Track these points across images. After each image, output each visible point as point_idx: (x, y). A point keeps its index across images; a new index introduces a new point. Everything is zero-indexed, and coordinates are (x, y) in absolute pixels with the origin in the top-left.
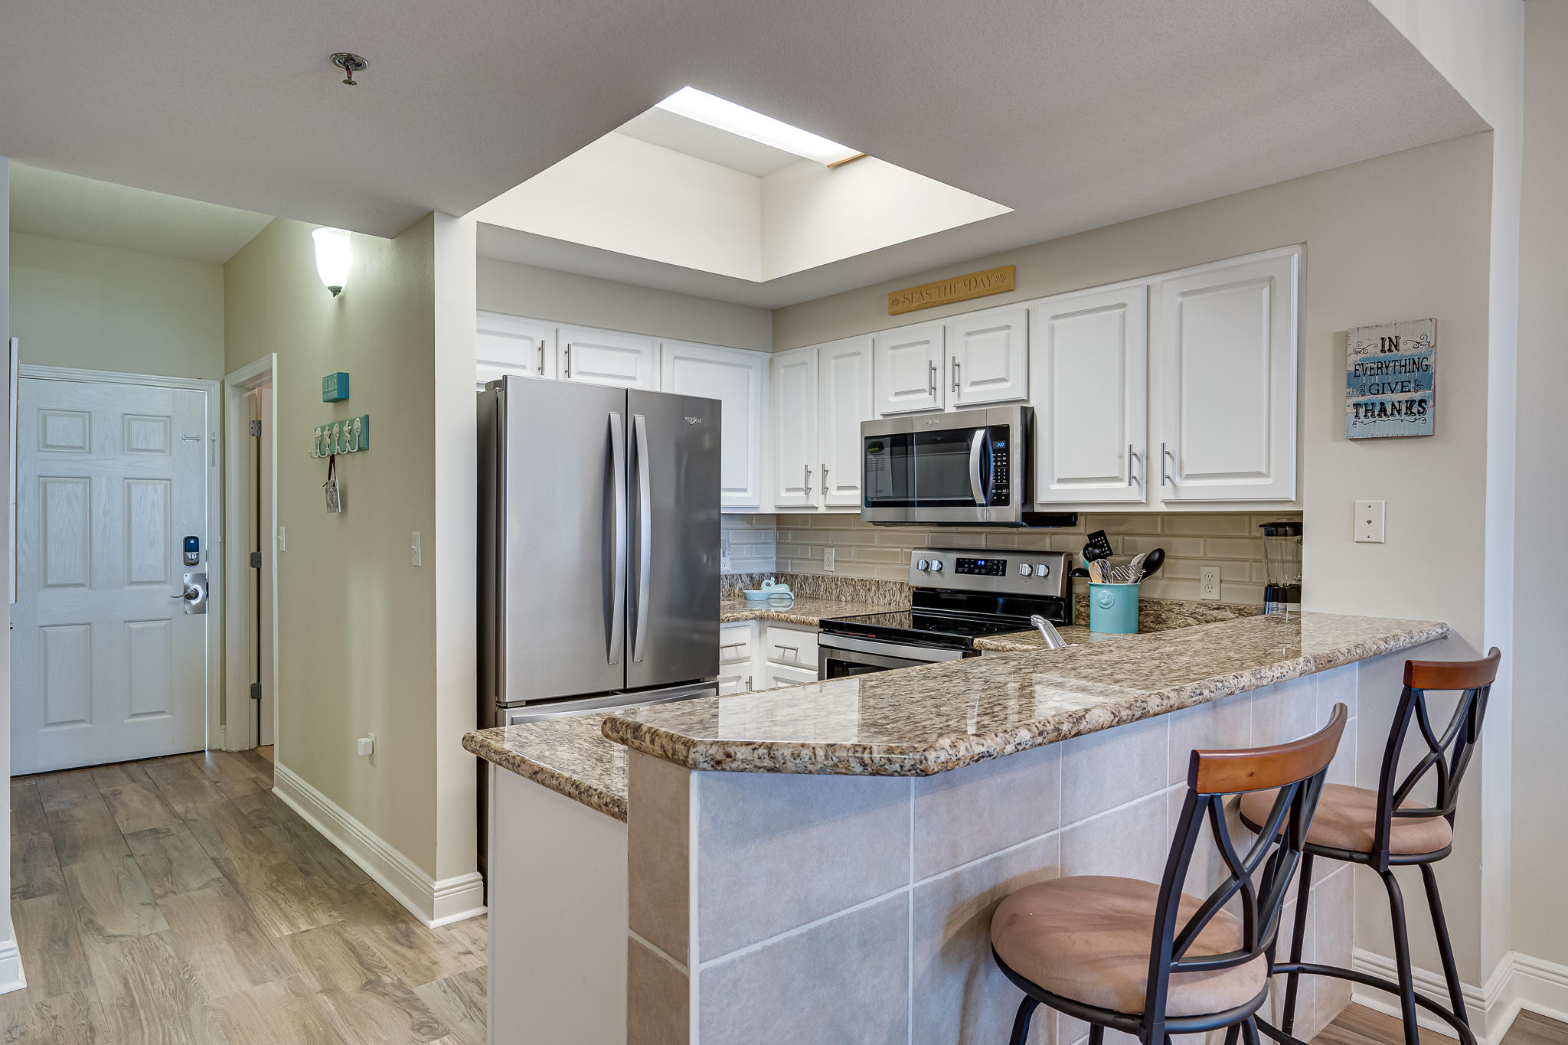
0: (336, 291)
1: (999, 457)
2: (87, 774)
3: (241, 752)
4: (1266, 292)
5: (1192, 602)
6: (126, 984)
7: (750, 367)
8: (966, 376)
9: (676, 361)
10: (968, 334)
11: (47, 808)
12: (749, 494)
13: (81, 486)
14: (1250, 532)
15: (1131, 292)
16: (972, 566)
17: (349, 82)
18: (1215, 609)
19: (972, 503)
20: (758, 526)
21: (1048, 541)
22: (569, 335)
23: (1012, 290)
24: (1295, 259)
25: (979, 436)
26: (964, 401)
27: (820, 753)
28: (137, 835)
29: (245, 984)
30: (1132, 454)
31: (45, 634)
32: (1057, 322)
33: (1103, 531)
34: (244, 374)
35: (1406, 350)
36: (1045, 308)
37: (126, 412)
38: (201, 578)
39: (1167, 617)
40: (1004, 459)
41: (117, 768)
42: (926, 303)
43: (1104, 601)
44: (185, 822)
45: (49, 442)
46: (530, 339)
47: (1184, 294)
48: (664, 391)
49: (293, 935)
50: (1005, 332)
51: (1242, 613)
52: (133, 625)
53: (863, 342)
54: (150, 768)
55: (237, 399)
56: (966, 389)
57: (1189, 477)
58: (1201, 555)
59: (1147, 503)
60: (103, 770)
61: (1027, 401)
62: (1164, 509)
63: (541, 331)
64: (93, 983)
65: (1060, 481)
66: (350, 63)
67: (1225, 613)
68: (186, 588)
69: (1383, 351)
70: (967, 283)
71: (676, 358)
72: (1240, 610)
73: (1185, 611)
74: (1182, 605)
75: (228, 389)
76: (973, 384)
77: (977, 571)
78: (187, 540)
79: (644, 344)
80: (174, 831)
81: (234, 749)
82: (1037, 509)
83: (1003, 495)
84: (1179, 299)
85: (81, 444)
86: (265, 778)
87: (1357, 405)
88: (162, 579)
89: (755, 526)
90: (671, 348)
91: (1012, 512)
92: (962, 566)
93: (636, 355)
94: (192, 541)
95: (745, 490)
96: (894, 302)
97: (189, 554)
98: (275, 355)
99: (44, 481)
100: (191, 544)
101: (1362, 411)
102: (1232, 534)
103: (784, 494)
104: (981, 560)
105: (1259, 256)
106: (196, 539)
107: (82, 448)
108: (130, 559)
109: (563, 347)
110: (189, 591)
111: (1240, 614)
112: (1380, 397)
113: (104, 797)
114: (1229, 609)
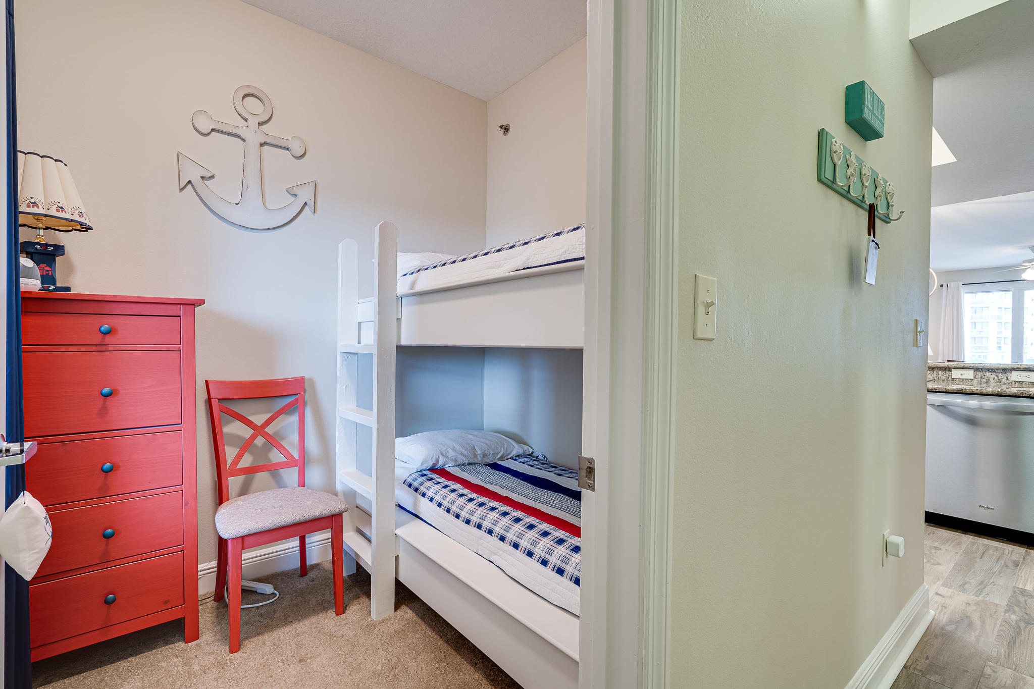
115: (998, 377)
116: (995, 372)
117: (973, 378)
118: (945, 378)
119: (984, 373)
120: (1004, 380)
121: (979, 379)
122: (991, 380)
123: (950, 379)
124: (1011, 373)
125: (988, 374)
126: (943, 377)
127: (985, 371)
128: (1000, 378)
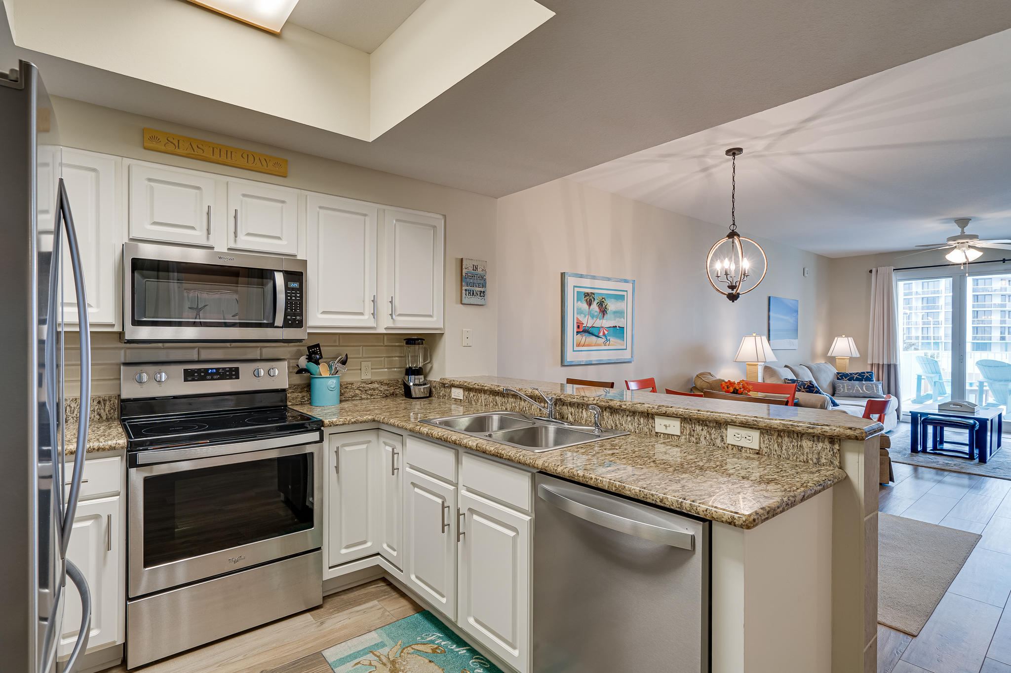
1: (293, 293)
4: (432, 231)
5: (358, 382)
8: (244, 226)
10: (244, 195)
14: (384, 344)
16: (202, 374)
18: (370, 384)
21: (258, 351)
23: (285, 177)
24: (442, 221)
25: (279, 276)
26: (239, 246)
32: (322, 211)
33: (319, 344)
35: (479, 271)
36: (316, 199)
39: (345, 392)
40: (298, 295)
42: (198, 155)
43: (333, 387)
51: (382, 384)
56: (242, 237)
58: (361, 356)
59: (376, 328)
62: (385, 332)
65: (324, 312)
67: (375, 385)
69: (473, 270)
70: (245, 156)
72: (381, 383)
73: (354, 387)
74: (353, 384)
76: (249, 234)
77: (209, 377)
82: (310, 331)
83: (298, 320)
87: (466, 290)
92: (190, 376)
101: (467, 292)
102: (376, 344)
104: (212, 369)
105: (426, 214)
111: (382, 385)
112: (472, 288)
114: (376, 383)
115: (710, 434)
116: (707, 426)
117: (679, 435)
118: (647, 431)
119: (693, 425)
120: (718, 441)
121: (687, 436)
122: (702, 439)
123: (653, 432)
124: (726, 429)
125: (698, 428)
126: (646, 430)
127: (695, 423)
128: (713, 436)
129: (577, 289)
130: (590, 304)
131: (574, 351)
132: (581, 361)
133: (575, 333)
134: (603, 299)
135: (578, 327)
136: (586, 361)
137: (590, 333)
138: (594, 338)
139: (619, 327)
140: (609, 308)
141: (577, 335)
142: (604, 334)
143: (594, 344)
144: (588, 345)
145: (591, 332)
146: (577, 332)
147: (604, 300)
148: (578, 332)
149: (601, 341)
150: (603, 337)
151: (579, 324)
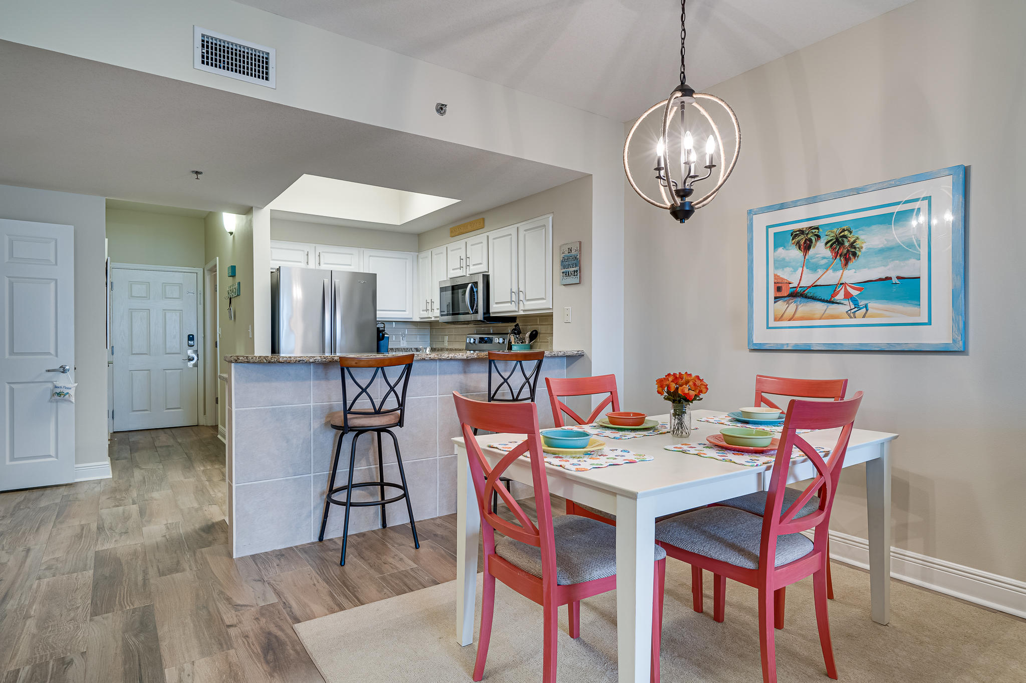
0: (231, 233)
1: (475, 294)
2: (148, 432)
3: (212, 426)
4: (544, 230)
6: (144, 478)
7: (406, 259)
8: (472, 261)
9: (371, 258)
10: (472, 245)
11: (130, 440)
12: (407, 313)
13: (146, 313)
15: (512, 230)
17: (197, 178)
19: (468, 313)
20: (420, 327)
22: (320, 248)
23: (483, 228)
24: (551, 218)
25: (470, 285)
27: (257, 358)
28: (161, 447)
29: (182, 479)
30: (512, 292)
31: (132, 374)
32: (495, 240)
33: (518, 324)
34: (210, 265)
35: (574, 252)
36: (492, 234)
37: (164, 282)
38: (196, 352)
40: (477, 295)
41: (161, 430)
42: (460, 233)
44: (180, 444)
45: (133, 295)
46: (303, 251)
47: (525, 230)
48: (365, 272)
49: (203, 470)
50: (481, 245)
52: (167, 371)
53: (443, 249)
54: (173, 431)
55: (209, 276)
56: (471, 267)
57: (528, 300)
59: (518, 311)
60: (155, 431)
61: (488, 272)
63: (308, 247)
64: (134, 477)
65: (498, 303)
66: (197, 173)
68: (189, 356)
69: (568, 253)
70: (471, 224)
71: (370, 256)
75: (206, 272)
76: (474, 265)
78: (189, 336)
79: (355, 251)
80: (175, 446)
81: (209, 425)
82: (491, 315)
83: (477, 310)
84: (524, 232)
85: (145, 296)
86: (216, 433)
87: (563, 273)
88: (179, 352)
89: (418, 327)
90: (368, 252)
91: (480, 316)
93: (350, 256)
94: (191, 336)
95: (405, 311)
96: (451, 232)
97: (190, 342)
98: (218, 258)
99: (131, 311)
100: (191, 338)
103: (422, 312)
104: (485, 338)
105: (543, 217)
106: (193, 335)
107: (146, 297)
108: (165, 345)
109: (317, 254)
110: (190, 358)
112: (568, 270)
113: (152, 438)
129: (772, 231)
130: (806, 247)
131: (768, 328)
132: (783, 345)
133: (772, 299)
134: (844, 230)
135: (779, 289)
136: (796, 345)
137: (806, 297)
138: (819, 307)
139: (898, 278)
140: (864, 246)
141: (775, 302)
142: (848, 296)
143: (818, 316)
144: (802, 319)
145: (809, 295)
146: (775, 298)
147: (846, 233)
148: (777, 299)
149: (842, 309)
150: (846, 302)
151: (780, 285)
